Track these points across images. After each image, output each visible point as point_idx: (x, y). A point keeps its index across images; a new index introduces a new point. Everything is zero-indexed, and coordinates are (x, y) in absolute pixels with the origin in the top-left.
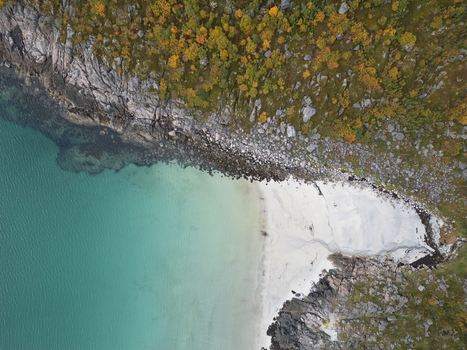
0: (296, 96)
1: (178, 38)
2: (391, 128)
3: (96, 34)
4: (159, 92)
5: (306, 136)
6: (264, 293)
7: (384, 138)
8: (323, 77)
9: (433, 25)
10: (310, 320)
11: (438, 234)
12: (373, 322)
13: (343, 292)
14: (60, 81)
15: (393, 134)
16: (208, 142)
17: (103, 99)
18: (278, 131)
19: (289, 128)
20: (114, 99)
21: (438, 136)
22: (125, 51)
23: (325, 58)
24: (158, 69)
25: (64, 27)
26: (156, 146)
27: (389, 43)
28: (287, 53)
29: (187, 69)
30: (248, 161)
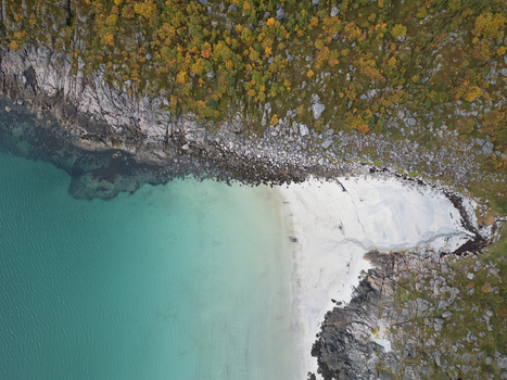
0: (304, 95)
1: (184, 55)
2: (401, 115)
3: (106, 62)
4: (170, 108)
5: (320, 133)
6: (302, 307)
7: (397, 125)
8: (326, 74)
9: (418, 15)
10: (357, 330)
11: (474, 216)
12: (427, 321)
13: (388, 291)
14: (72, 111)
15: (405, 120)
16: (222, 152)
17: (115, 122)
18: (291, 131)
19: (302, 126)
20: (126, 121)
21: (449, 116)
22: (135, 73)
23: (325, 57)
24: (167, 86)
25: (75, 60)
26: (171, 162)
27: (382, 36)
28: (289, 57)
29: (196, 83)
30: (265, 166)
